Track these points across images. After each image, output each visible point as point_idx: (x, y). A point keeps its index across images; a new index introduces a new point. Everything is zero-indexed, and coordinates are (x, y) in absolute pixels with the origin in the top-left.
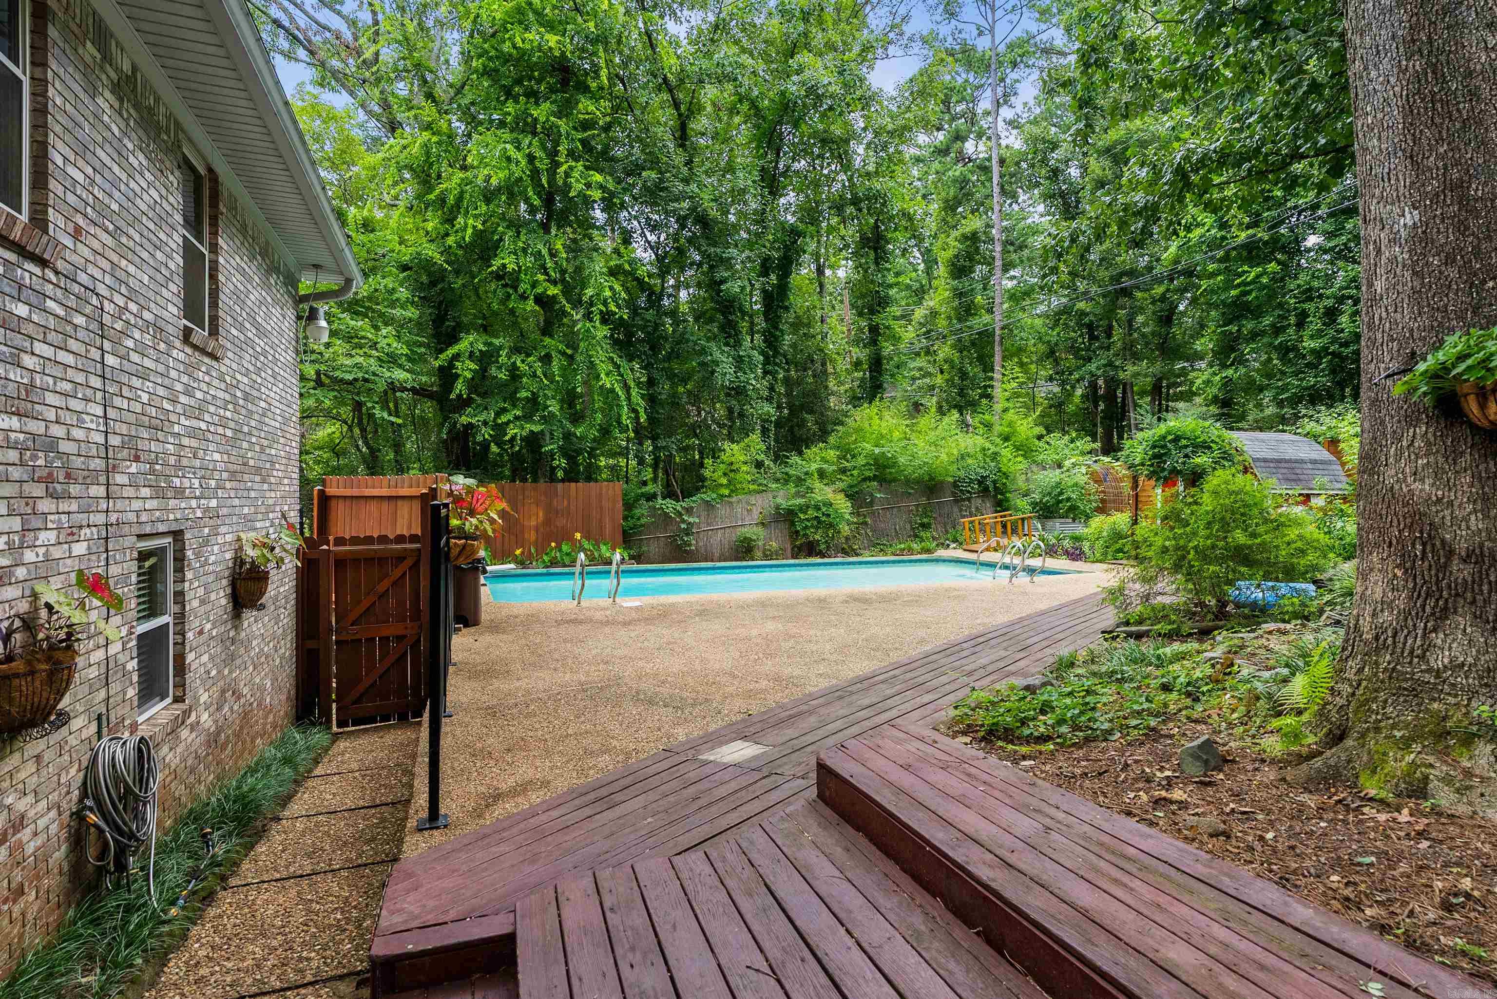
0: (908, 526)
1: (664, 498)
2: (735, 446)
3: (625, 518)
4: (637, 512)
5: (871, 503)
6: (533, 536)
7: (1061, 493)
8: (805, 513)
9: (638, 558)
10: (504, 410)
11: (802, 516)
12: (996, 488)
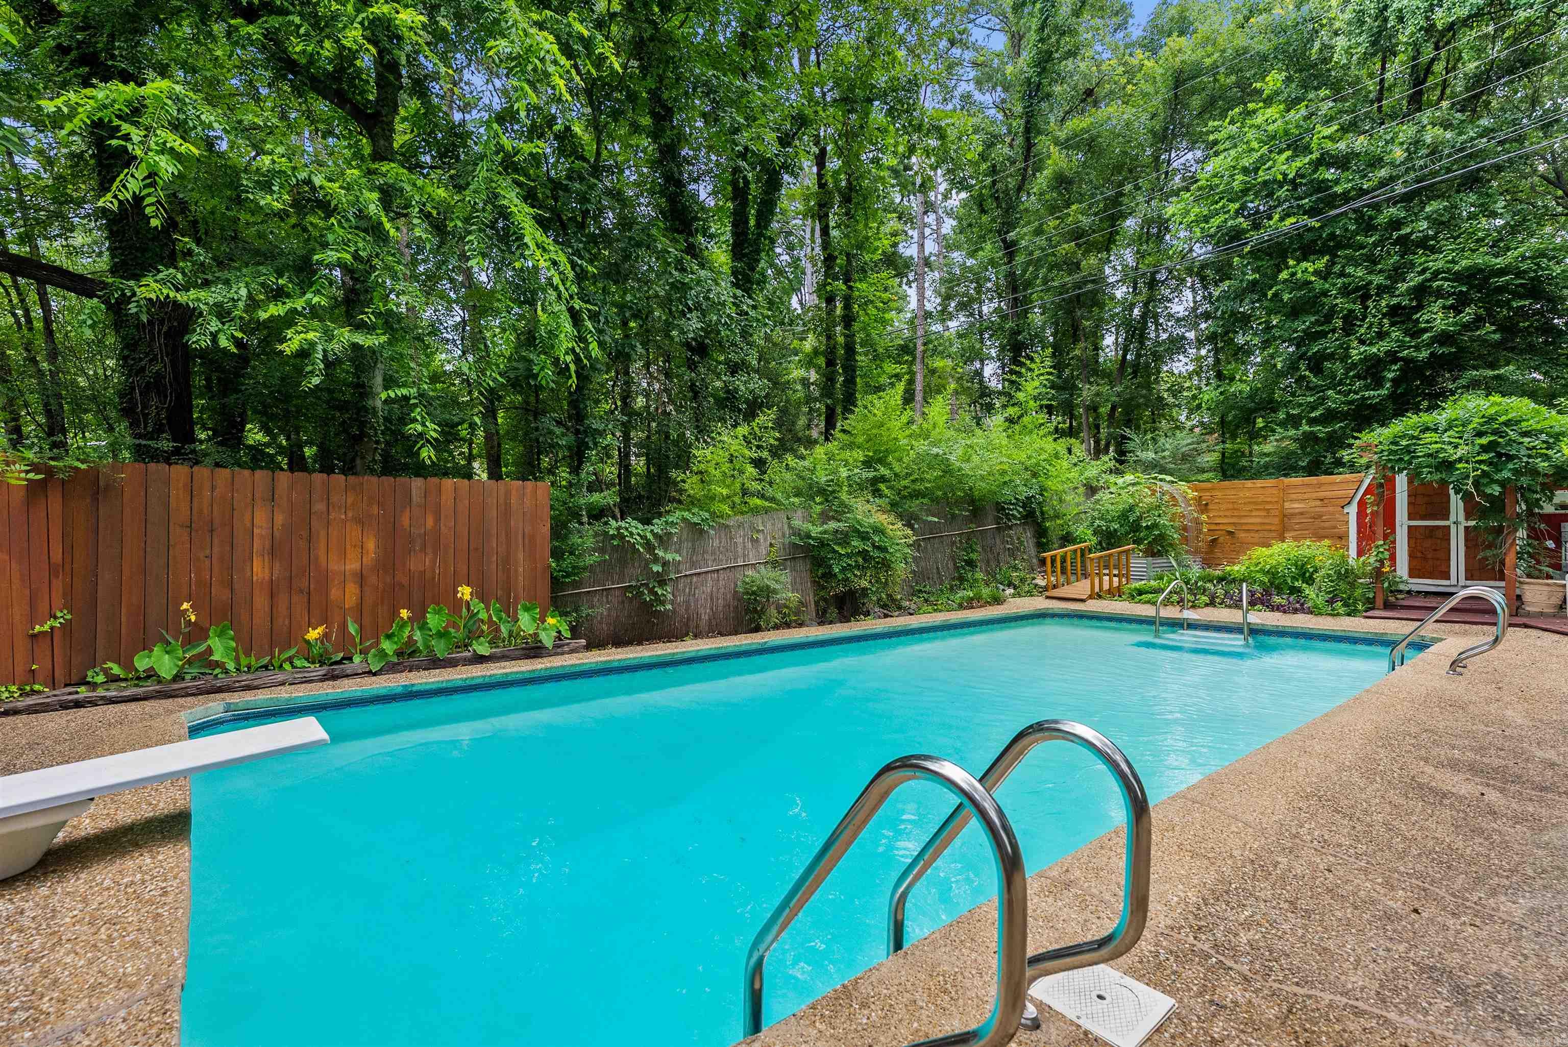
0: (951, 565)
1: (623, 516)
3: (557, 554)
4: (576, 541)
6: (350, 595)
8: (845, 545)
11: (840, 550)
12: (1043, 513)
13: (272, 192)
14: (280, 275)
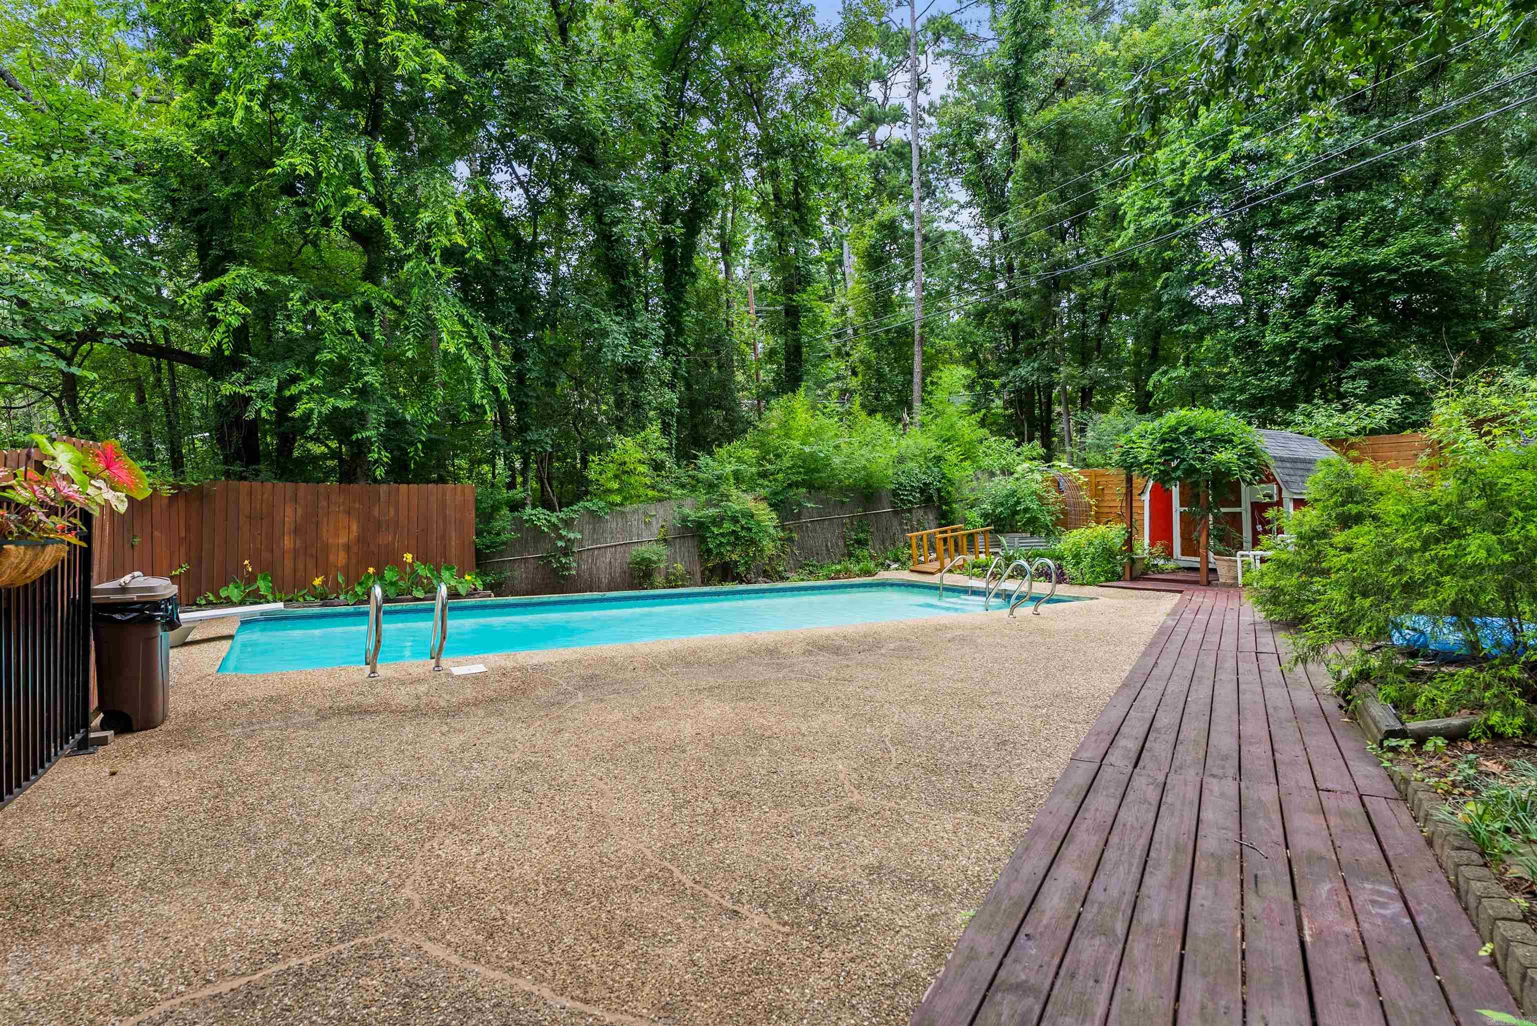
0: (841, 543)
1: (534, 507)
2: (629, 442)
3: (479, 534)
4: (497, 525)
5: (799, 516)
6: (341, 559)
7: (1018, 503)
8: (720, 526)
9: (497, 588)
10: (294, 379)
11: (716, 530)
12: (940, 498)
13: (292, 323)
14: (298, 368)
